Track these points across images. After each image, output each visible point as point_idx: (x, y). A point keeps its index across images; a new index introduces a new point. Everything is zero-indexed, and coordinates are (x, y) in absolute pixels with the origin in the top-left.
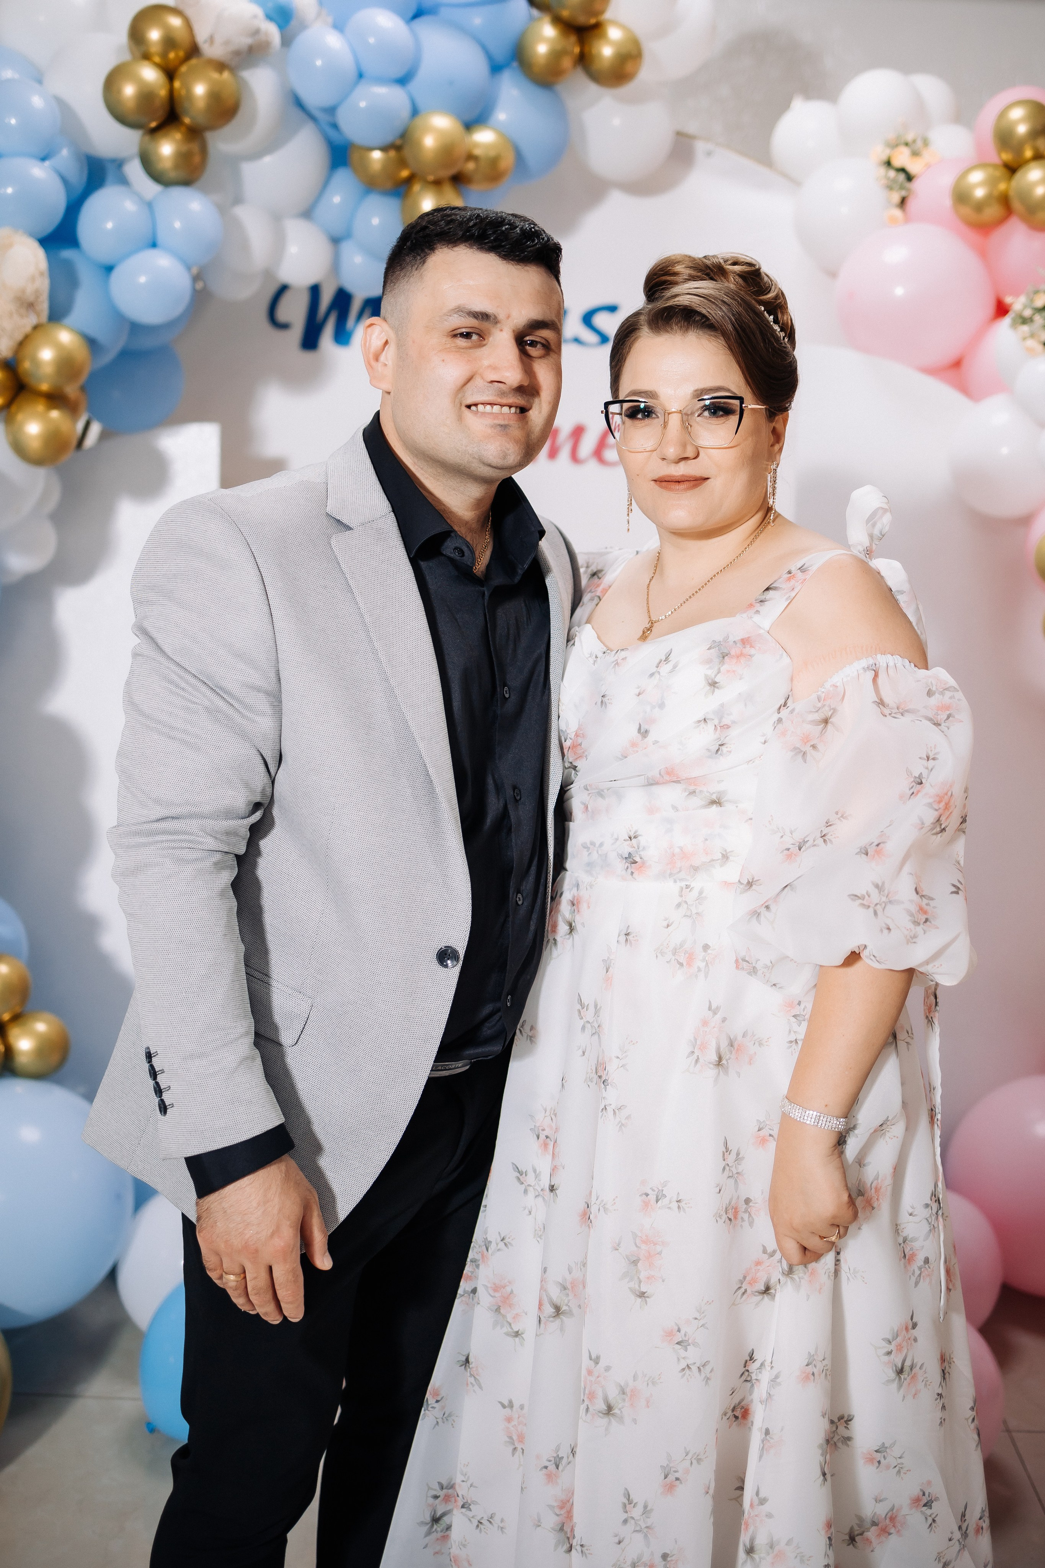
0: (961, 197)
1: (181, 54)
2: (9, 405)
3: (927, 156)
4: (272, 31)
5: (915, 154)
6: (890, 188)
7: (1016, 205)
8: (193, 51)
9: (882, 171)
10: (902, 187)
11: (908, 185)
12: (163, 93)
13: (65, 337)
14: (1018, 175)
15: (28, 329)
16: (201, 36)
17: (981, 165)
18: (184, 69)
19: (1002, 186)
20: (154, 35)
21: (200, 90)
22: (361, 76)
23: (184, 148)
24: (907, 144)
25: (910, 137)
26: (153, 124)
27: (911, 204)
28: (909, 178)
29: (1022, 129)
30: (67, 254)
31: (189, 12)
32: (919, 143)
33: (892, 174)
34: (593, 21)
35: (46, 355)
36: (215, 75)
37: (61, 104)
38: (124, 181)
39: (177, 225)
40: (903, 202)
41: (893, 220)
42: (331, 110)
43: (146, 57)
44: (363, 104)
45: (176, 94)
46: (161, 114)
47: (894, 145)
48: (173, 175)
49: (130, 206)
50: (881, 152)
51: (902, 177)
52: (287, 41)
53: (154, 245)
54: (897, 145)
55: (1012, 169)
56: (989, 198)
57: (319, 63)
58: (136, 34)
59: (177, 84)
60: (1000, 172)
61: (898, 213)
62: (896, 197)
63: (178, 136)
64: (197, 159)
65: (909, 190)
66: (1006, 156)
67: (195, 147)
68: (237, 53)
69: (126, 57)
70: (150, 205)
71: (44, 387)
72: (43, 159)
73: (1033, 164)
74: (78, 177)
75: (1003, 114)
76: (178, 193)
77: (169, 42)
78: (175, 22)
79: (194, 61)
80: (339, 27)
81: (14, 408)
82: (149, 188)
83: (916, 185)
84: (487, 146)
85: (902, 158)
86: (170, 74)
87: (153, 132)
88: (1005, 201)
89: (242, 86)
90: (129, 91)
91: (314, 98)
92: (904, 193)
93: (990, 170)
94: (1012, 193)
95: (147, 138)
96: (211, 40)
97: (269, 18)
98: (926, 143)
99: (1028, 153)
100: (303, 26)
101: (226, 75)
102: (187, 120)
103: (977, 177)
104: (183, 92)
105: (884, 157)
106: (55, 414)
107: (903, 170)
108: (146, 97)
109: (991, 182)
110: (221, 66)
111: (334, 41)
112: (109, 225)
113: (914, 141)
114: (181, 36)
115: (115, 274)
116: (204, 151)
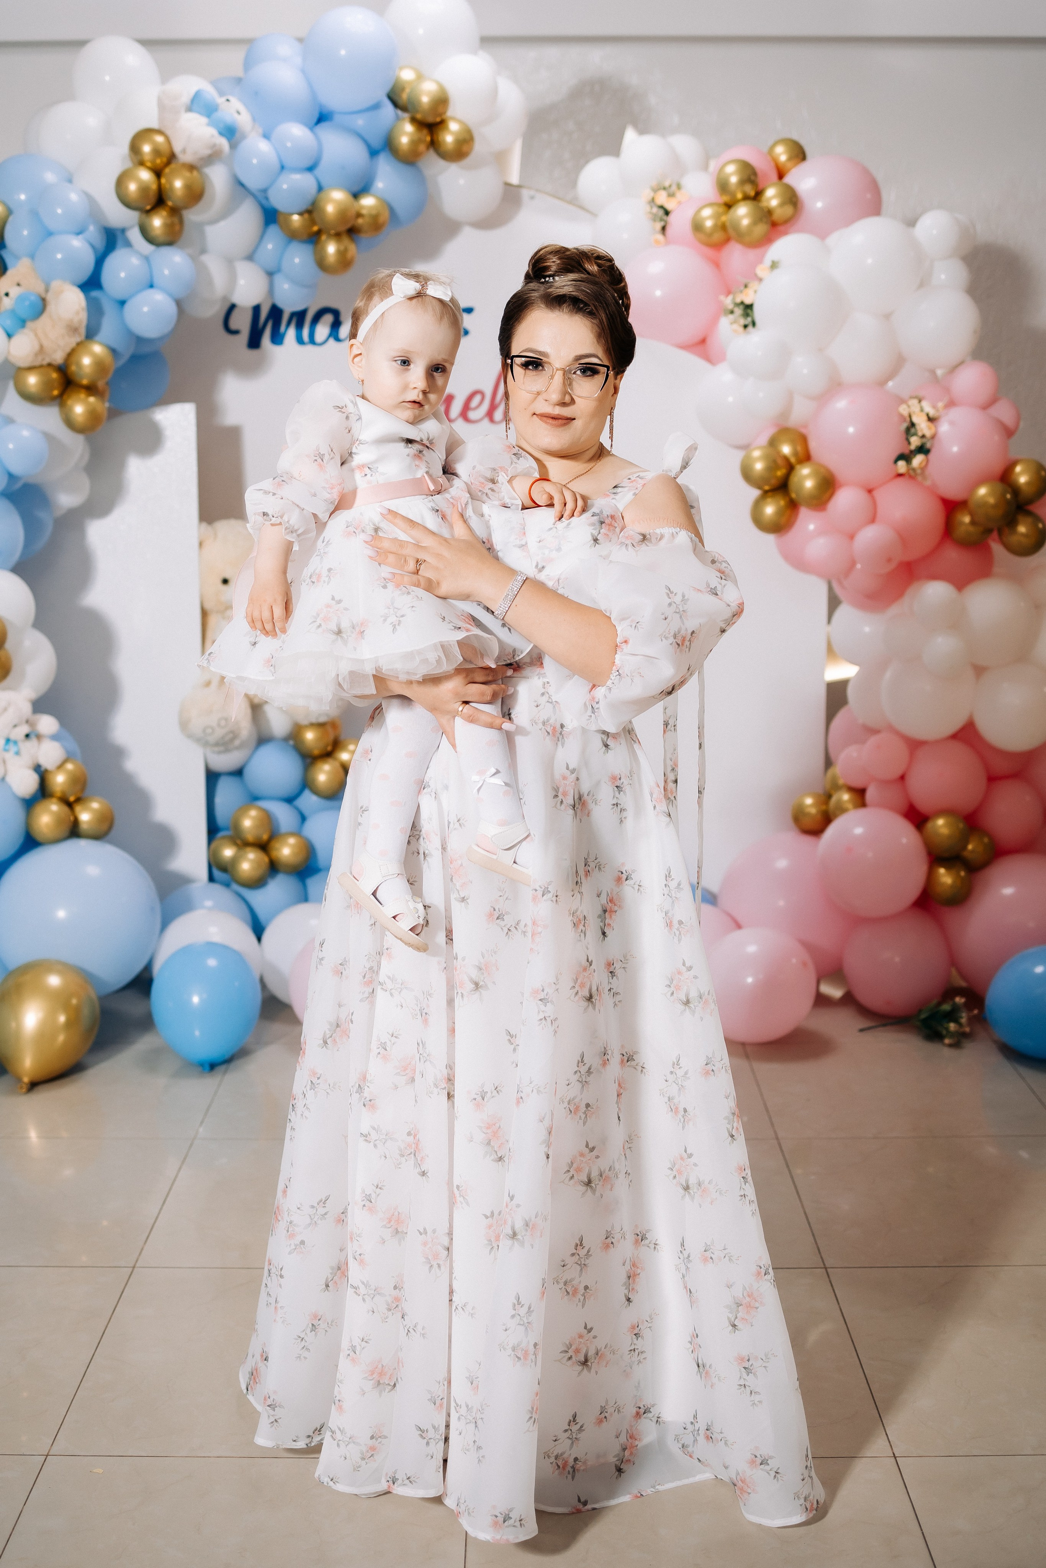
0: (697, 227)
1: (165, 160)
2: (61, 395)
3: (679, 196)
4: (224, 143)
5: (671, 195)
6: (654, 220)
7: (731, 232)
8: (172, 157)
9: (648, 208)
10: (661, 220)
11: (665, 217)
12: (154, 187)
13: (97, 349)
14: (732, 210)
15: (73, 345)
16: (177, 149)
17: (710, 205)
18: (167, 170)
19: (724, 218)
20: (147, 149)
21: (178, 184)
22: (283, 167)
23: (169, 221)
24: (664, 189)
25: (667, 184)
26: (148, 207)
27: (669, 230)
28: (667, 213)
29: (734, 180)
30: (95, 294)
31: (169, 132)
32: (674, 188)
33: (655, 210)
34: (438, 120)
35: (86, 361)
36: (187, 174)
37: (88, 196)
38: (128, 244)
39: (166, 272)
40: (664, 229)
41: (657, 242)
42: (265, 191)
43: (142, 163)
44: (285, 186)
45: (162, 186)
46: (153, 199)
47: (655, 190)
48: (162, 239)
49: (135, 261)
50: (648, 194)
51: (661, 212)
52: (233, 146)
53: (151, 286)
54: (659, 189)
55: (729, 206)
56: (715, 226)
57: (255, 161)
58: (135, 148)
59: (163, 181)
60: (722, 209)
61: (660, 237)
62: (659, 225)
63: (164, 213)
64: (177, 228)
65: (666, 222)
66: (726, 198)
67: (176, 220)
68: (202, 159)
69: (128, 164)
70: (147, 259)
71: (85, 382)
72: (78, 233)
73: (742, 203)
74: (100, 243)
75: (721, 169)
76: (166, 251)
77: (156, 152)
78: (160, 139)
79: (173, 166)
80: (266, 136)
81: (65, 397)
82: (147, 248)
83: (672, 218)
84: (371, 208)
85: (662, 198)
86: (158, 173)
87: (148, 212)
88: (724, 227)
89: (204, 179)
90: (132, 187)
91: (253, 182)
92: (662, 224)
93: (716, 208)
94: (728, 224)
95: (144, 216)
96: (184, 151)
97: (221, 134)
98: (679, 187)
99: (739, 196)
100: (244, 137)
101: (195, 173)
102: (170, 203)
103: (707, 212)
104: (167, 186)
105: (650, 198)
106: (92, 399)
107: (662, 207)
108: (144, 189)
109: (716, 216)
110: (191, 167)
111: (264, 146)
112: (123, 275)
113: (670, 186)
114: (165, 148)
115: (127, 306)
116: (181, 222)
